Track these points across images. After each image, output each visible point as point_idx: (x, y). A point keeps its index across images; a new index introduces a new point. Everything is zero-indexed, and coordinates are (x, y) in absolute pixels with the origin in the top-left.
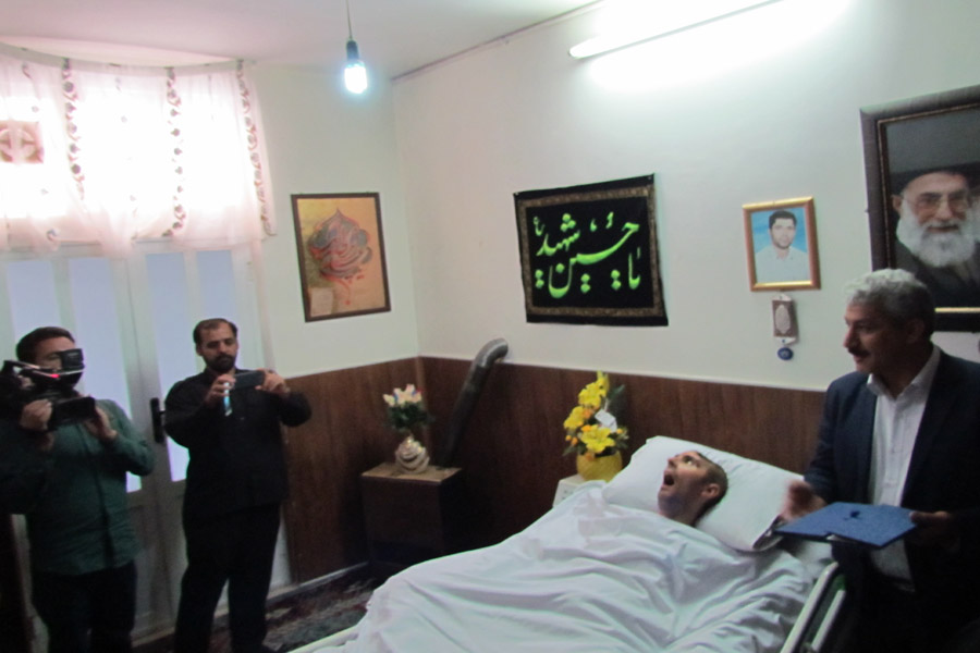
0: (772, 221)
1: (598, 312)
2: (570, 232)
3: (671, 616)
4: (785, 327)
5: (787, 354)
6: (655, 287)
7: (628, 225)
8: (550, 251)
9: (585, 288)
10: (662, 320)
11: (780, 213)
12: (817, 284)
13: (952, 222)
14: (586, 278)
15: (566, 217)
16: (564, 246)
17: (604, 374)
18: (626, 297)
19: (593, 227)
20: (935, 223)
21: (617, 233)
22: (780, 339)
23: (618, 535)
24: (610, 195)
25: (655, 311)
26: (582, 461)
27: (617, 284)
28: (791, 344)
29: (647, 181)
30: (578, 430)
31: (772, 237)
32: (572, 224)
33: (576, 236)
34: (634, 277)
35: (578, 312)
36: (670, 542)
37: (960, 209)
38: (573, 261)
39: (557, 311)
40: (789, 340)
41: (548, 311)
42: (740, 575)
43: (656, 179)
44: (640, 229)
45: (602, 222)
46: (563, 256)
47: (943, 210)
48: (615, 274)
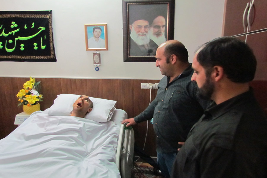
0: (94, 29)
1: (27, 57)
2: (15, 29)
3: (85, 146)
4: (97, 62)
5: (97, 69)
6: (52, 49)
7: (40, 27)
8: (6, 35)
9: (22, 49)
10: (54, 60)
11: (96, 27)
12: (107, 49)
13: (144, 34)
14: (22, 45)
15: (13, 23)
16: (13, 33)
17: (33, 78)
18: (40, 52)
19: (26, 27)
20: (141, 34)
21: (36, 30)
22: (95, 65)
23: (58, 124)
24: (33, 16)
25: (51, 57)
26: (25, 107)
27: (36, 48)
28: (99, 66)
29: (49, 13)
30: (24, 97)
31: (94, 34)
32: (16, 25)
33: (18, 30)
34: (43, 45)
35: (19, 57)
36: (79, 124)
37: (146, 30)
38: (16, 39)
39: (10, 57)
40: (98, 65)
41: (5, 57)
42: (102, 129)
43: (53, 13)
44: (45, 29)
45: (29, 26)
46: (12, 37)
47: (143, 30)
48: (35, 44)
